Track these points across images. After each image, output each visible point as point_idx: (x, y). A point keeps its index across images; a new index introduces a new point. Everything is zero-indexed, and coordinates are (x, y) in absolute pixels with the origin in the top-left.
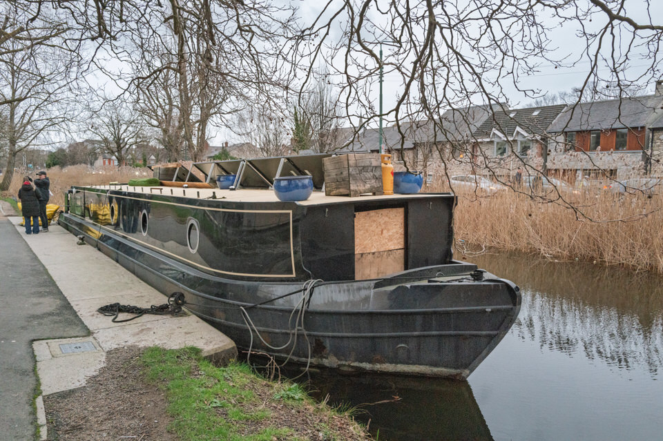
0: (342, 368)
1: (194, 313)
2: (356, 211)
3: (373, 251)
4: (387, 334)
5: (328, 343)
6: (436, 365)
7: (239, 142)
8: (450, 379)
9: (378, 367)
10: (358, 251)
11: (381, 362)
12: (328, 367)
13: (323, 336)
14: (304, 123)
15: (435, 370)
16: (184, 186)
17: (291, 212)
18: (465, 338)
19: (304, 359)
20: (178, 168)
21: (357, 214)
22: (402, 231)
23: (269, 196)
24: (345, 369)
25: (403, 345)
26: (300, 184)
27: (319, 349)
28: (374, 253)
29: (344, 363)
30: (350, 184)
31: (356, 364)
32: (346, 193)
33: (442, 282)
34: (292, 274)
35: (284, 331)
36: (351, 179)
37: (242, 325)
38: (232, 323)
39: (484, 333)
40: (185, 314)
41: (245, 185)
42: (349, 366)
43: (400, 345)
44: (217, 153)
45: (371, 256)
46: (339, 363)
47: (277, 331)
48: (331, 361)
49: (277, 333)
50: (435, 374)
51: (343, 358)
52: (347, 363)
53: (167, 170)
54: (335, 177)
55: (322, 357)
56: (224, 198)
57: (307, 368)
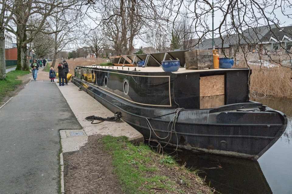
0: (193, 151)
1: (125, 121)
2: (200, 77)
4: (216, 135)
5: (186, 138)
6: (241, 152)
7: (147, 47)
8: (248, 159)
9: (211, 151)
10: (201, 95)
11: (213, 149)
12: (186, 150)
13: (185, 135)
14: (176, 37)
15: (240, 154)
16: (123, 66)
17: (169, 76)
18: (256, 139)
19: (175, 145)
20: (120, 58)
21: (201, 78)
22: (223, 86)
23: (160, 69)
24: (195, 151)
25: (224, 141)
26: (174, 64)
27: (182, 141)
28: (209, 97)
29: (194, 148)
30: (197, 63)
31: (200, 149)
32: (196, 68)
33: (244, 111)
34: (170, 105)
35: (166, 131)
36: (198, 61)
37: (147, 128)
38: (143, 127)
39: (267, 137)
40: (121, 122)
41: (149, 65)
42: (197, 150)
43: (222, 141)
44: (137, 51)
45: (208, 97)
46: (192, 148)
47: (163, 131)
48: (188, 147)
49: (162, 132)
50: (240, 156)
51: (194, 146)
52: (196, 148)
53: (116, 59)
54: (190, 60)
55: (184, 144)
56: (139, 70)
57: (176, 149)
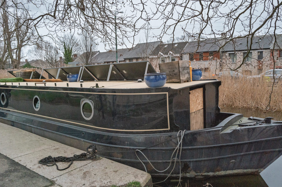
0: (196, 177)
2: (190, 91)
3: (194, 111)
4: (227, 156)
5: (191, 165)
6: (246, 169)
7: (36, 59)
8: (252, 174)
9: (217, 173)
11: (218, 171)
12: (189, 178)
13: (190, 162)
15: (245, 171)
16: (43, 81)
17: (167, 93)
18: (266, 153)
20: (33, 72)
22: (202, 100)
24: (200, 177)
25: (234, 161)
27: (186, 168)
29: (198, 174)
30: (180, 76)
31: (206, 174)
32: (178, 81)
34: (168, 128)
35: (164, 161)
36: (180, 74)
39: (277, 149)
42: (202, 175)
43: (232, 161)
45: (194, 114)
46: (196, 174)
47: (160, 161)
48: (191, 174)
49: (159, 163)
50: (245, 173)
51: (199, 172)
52: (200, 174)
53: (25, 73)
55: (186, 173)
56: (103, 87)
